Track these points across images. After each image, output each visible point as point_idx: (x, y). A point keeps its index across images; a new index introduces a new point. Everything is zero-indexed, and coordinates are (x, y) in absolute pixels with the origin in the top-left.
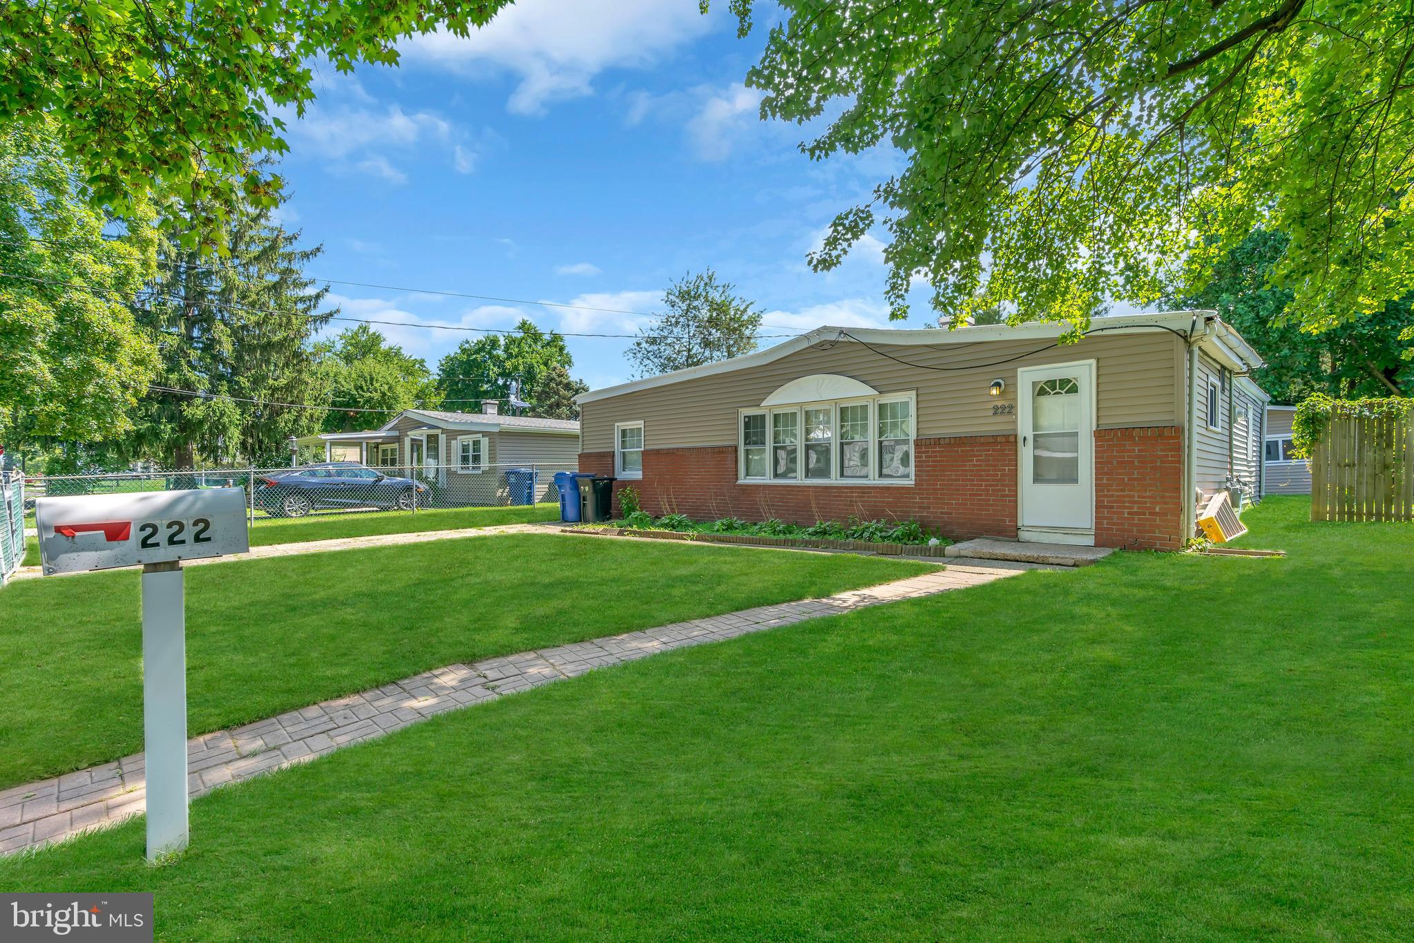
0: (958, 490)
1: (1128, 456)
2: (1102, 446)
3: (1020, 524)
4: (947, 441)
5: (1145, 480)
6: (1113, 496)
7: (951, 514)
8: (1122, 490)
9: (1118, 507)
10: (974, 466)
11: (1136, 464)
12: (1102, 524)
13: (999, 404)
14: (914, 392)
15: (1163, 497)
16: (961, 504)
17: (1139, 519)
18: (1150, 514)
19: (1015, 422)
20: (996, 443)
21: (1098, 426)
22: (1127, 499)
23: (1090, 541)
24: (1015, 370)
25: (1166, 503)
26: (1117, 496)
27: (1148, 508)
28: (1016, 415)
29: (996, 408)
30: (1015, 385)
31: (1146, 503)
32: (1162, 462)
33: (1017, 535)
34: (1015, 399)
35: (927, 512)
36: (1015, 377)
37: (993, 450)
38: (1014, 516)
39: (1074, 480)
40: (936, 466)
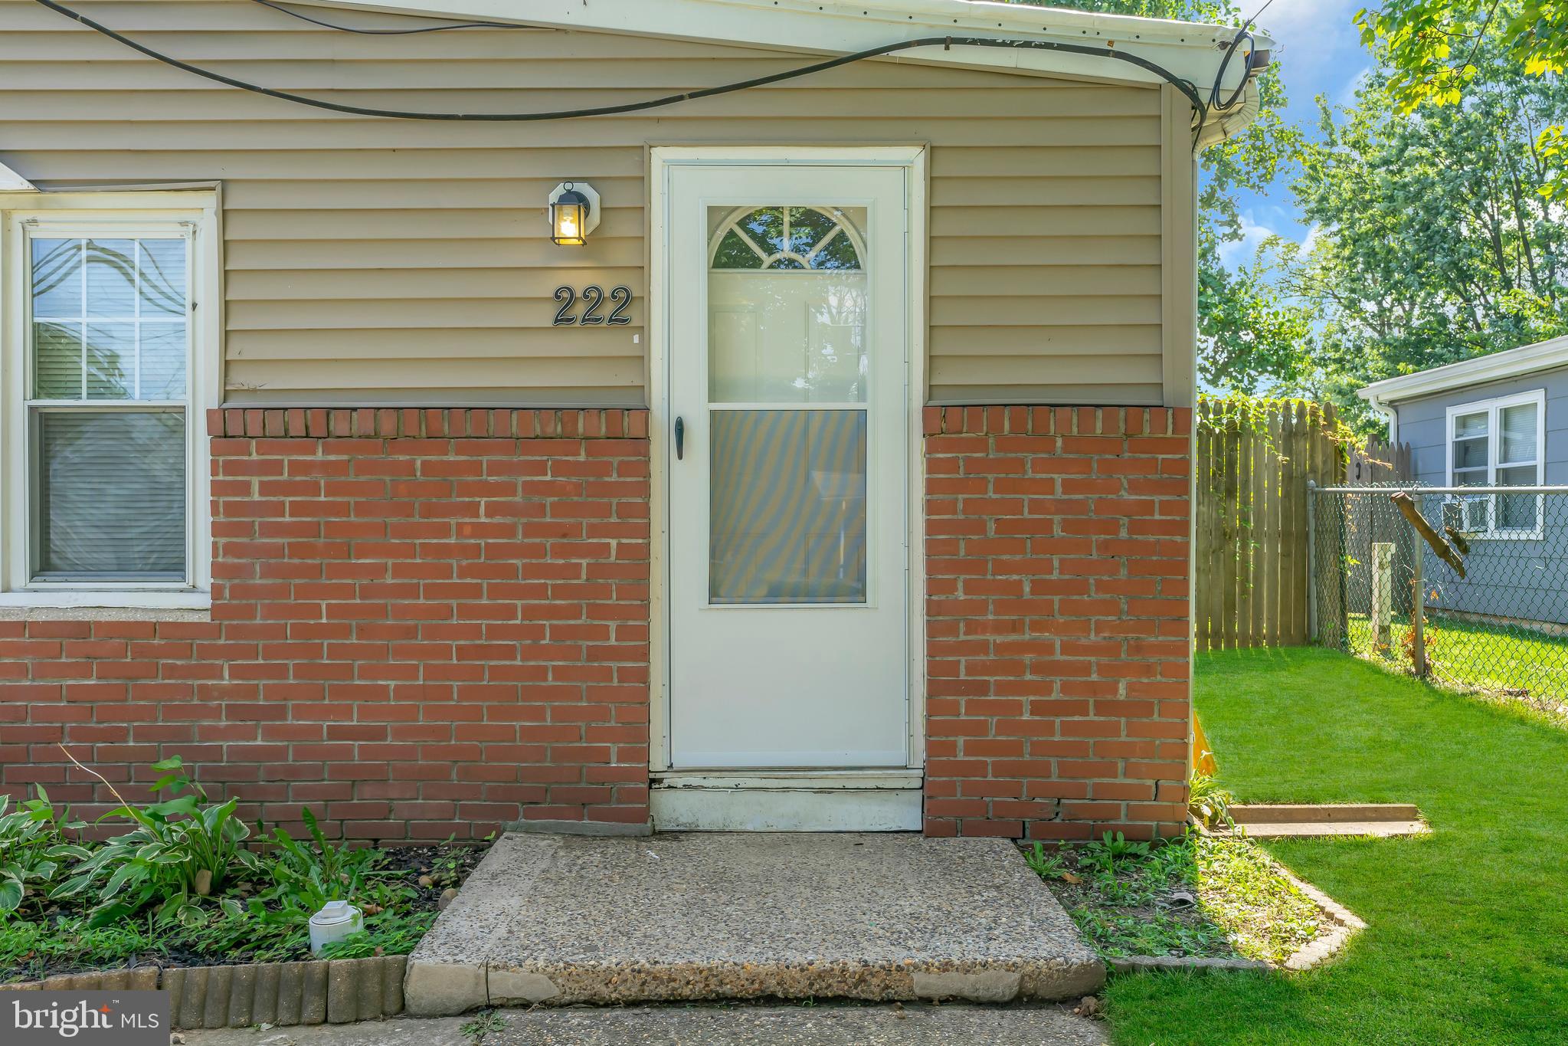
0: (410, 632)
1: (1035, 507)
2: (952, 465)
3: (658, 762)
4: (361, 424)
5: (1083, 589)
6: (983, 647)
7: (379, 734)
8: (1015, 627)
9: (1001, 688)
10: (480, 530)
11: (1058, 531)
12: (951, 748)
13: (579, 282)
14: (209, 202)
15: (1138, 648)
16: (424, 692)
17: (1067, 729)
18: (1102, 708)
19: (641, 360)
20: (569, 438)
21: (931, 390)
22: (1028, 658)
23: (907, 814)
24: (641, 153)
25: (1148, 670)
26: (1000, 648)
27: (1093, 689)
28: (643, 330)
29: (565, 298)
30: (641, 211)
31: (1086, 669)
32: (1135, 528)
33: (644, 815)
34: (642, 270)
35: (269, 733)
36: (642, 181)
37: (559, 469)
38: (637, 734)
39: (855, 591)
40: (313, 530)
